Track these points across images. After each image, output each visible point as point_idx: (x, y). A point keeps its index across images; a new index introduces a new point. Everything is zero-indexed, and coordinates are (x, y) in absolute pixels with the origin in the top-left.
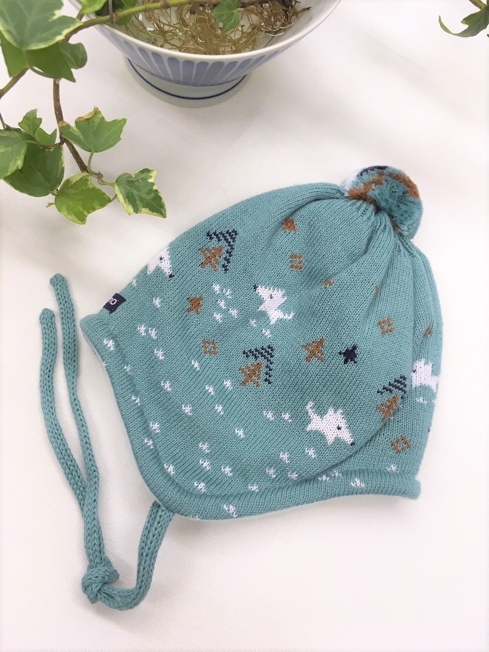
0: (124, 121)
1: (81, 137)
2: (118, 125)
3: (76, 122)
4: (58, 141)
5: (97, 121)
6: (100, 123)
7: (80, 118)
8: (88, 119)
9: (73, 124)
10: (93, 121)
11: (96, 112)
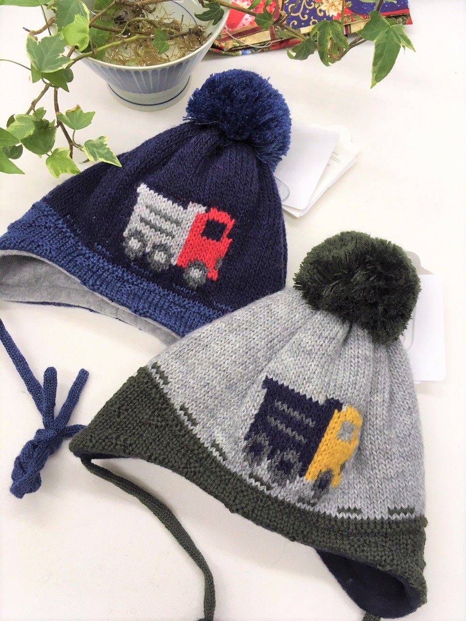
0: (94, 113)
1: (69, 121)
2: (91, 115)
3: (66, 113)
4: (56, 124)
5: (78, 112)
6: (80, 114)
7: (69, 110)
8: (73, 111)
9: (64, 114)
10: (76, 113)
11: (78, 107)
